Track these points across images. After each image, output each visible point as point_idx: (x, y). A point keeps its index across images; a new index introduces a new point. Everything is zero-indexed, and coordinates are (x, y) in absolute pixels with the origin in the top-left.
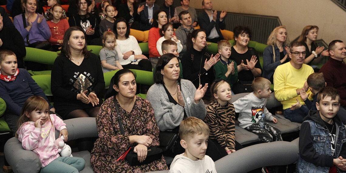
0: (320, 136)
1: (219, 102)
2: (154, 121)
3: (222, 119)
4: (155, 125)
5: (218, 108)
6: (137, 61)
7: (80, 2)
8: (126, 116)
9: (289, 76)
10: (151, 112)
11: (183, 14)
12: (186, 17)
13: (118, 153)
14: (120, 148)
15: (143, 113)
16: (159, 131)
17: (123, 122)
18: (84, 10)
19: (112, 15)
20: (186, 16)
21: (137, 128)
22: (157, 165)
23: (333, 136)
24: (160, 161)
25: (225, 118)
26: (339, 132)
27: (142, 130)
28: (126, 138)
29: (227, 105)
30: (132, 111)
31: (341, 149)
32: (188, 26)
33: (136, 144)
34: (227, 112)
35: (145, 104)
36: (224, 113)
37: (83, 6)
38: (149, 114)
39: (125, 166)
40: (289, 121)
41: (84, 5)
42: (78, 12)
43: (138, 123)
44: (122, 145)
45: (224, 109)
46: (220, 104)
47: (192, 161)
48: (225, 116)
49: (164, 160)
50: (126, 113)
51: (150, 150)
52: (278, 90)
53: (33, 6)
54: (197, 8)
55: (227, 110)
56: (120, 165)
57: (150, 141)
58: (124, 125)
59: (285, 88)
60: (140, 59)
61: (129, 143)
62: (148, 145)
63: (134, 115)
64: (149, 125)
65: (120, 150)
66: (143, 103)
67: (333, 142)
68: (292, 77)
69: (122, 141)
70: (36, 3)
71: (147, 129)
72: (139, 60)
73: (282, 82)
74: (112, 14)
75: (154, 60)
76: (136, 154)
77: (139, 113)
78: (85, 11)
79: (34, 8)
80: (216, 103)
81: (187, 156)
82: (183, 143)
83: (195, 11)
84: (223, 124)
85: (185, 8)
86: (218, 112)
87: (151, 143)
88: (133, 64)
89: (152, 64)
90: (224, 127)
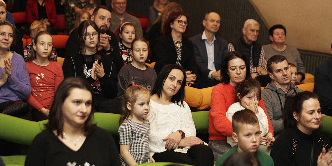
7: (85, 32)
11: (274, 61)
12: (279, 68)
18: (92, 45)
19: (142, 58)
20: (281, 65)
32: (283, 84)
37: (91, 39)
41: (92, 37)
42: (80, 50)
53: (7, 38)
54: (301, 48)
70: (12, 32)
74: (142, 56)
75: (218, 146)
78: (93, 48)
79: (8, 40)
83: (297, 53)
85: (278, 48)
89: (214, 153)
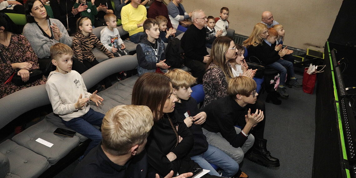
0: (148, 51)
1: (84, 33)
2: (31, 51)
3: (86, 45)
4: (33, 54)
5: (83, 37)
6: (11, 6)
8: (5, 49)
9: (131, 13)
10: (27, 44)
13: (4, 78)
14: (4, 73)
15: (20, 45)
16: (37, 58)
17: (4, 54)
21: (17, 57)
22: (40, 82)
23: (156, 50)
24: (42, 80)
25: (89, 45)
26: (159, 47)
27: (22, 58)
28: (8, 65)
29: (89, 36)
30: (10, 45)
31: (160, 58)
33: (18, 69)
34: (90, 40)
35: (20, 38)
36: (87, 41)
38: (26, 46)
39: (13, 87)
40: (134, 43)
43: (17, 54)
44: (5, 71)
45: (87, 38)
46: (84, 35)
47: (62, 74)
48: (89, 43)
49: (45, 79)
50: (4, 46)
51: (32, 72)
52: (124, 23)
55: (89, 39)
56: (8, 87)
57: (31, 66)
58: (4, 56)
59: (129, 22)
60: (14, 4)
61: (12, 69)
62: (29, 69)
63: (12, 48)
64: (27, 54)
65: (5, 75)
66: (18, 38)
67: (156, 54)
68: (133, 14)
69: (5, 68)
71: (27, 58)
72: (13, 6)
73: (126, 18)
76: (20, 76)
77: (17, 46)
80: (81, 34)
81: (59, 72)
82: (54, 62)
84: (88, 49)
86: (83, 41)
87: (31, 67)
88: (8, 9)
90: (88, 51)
